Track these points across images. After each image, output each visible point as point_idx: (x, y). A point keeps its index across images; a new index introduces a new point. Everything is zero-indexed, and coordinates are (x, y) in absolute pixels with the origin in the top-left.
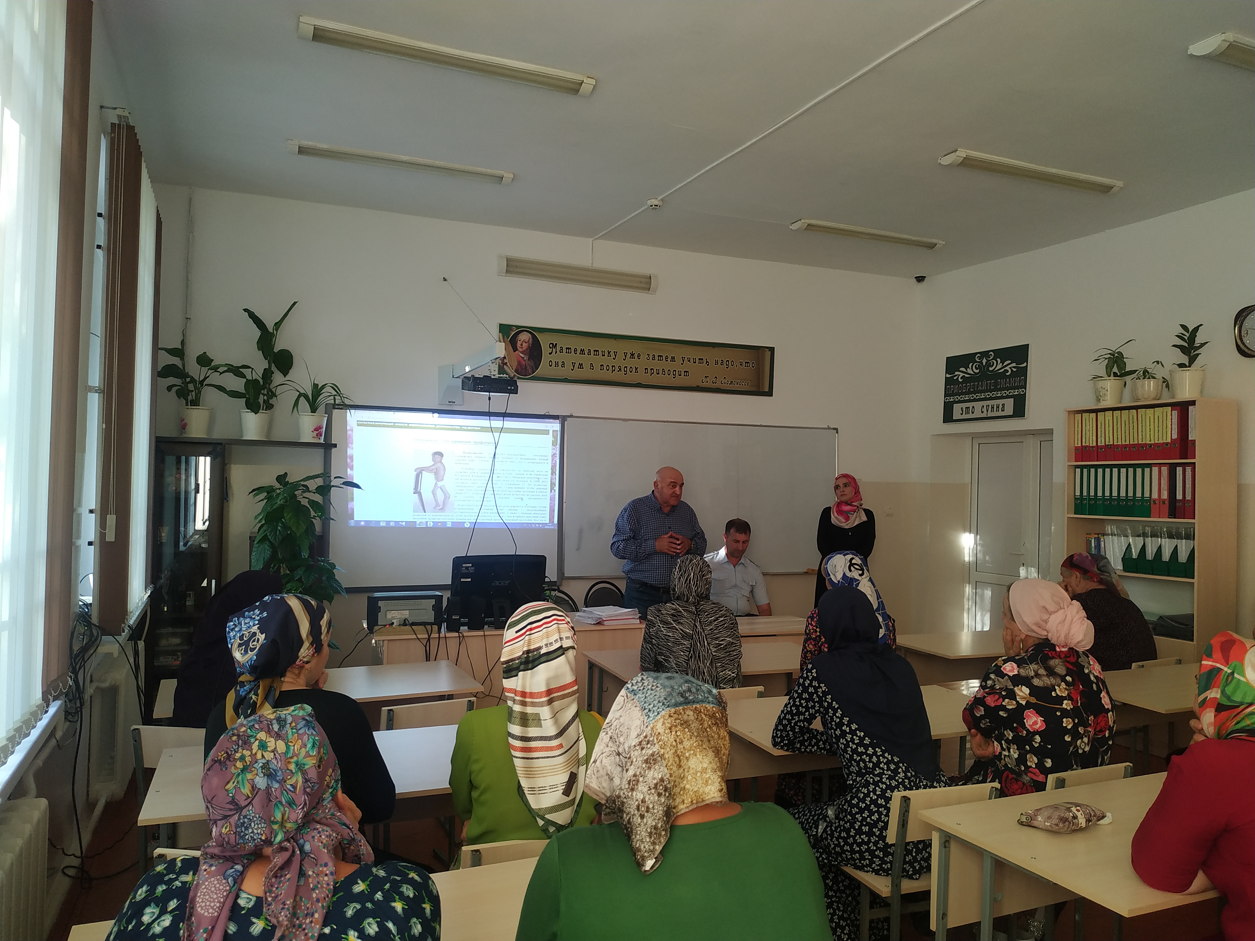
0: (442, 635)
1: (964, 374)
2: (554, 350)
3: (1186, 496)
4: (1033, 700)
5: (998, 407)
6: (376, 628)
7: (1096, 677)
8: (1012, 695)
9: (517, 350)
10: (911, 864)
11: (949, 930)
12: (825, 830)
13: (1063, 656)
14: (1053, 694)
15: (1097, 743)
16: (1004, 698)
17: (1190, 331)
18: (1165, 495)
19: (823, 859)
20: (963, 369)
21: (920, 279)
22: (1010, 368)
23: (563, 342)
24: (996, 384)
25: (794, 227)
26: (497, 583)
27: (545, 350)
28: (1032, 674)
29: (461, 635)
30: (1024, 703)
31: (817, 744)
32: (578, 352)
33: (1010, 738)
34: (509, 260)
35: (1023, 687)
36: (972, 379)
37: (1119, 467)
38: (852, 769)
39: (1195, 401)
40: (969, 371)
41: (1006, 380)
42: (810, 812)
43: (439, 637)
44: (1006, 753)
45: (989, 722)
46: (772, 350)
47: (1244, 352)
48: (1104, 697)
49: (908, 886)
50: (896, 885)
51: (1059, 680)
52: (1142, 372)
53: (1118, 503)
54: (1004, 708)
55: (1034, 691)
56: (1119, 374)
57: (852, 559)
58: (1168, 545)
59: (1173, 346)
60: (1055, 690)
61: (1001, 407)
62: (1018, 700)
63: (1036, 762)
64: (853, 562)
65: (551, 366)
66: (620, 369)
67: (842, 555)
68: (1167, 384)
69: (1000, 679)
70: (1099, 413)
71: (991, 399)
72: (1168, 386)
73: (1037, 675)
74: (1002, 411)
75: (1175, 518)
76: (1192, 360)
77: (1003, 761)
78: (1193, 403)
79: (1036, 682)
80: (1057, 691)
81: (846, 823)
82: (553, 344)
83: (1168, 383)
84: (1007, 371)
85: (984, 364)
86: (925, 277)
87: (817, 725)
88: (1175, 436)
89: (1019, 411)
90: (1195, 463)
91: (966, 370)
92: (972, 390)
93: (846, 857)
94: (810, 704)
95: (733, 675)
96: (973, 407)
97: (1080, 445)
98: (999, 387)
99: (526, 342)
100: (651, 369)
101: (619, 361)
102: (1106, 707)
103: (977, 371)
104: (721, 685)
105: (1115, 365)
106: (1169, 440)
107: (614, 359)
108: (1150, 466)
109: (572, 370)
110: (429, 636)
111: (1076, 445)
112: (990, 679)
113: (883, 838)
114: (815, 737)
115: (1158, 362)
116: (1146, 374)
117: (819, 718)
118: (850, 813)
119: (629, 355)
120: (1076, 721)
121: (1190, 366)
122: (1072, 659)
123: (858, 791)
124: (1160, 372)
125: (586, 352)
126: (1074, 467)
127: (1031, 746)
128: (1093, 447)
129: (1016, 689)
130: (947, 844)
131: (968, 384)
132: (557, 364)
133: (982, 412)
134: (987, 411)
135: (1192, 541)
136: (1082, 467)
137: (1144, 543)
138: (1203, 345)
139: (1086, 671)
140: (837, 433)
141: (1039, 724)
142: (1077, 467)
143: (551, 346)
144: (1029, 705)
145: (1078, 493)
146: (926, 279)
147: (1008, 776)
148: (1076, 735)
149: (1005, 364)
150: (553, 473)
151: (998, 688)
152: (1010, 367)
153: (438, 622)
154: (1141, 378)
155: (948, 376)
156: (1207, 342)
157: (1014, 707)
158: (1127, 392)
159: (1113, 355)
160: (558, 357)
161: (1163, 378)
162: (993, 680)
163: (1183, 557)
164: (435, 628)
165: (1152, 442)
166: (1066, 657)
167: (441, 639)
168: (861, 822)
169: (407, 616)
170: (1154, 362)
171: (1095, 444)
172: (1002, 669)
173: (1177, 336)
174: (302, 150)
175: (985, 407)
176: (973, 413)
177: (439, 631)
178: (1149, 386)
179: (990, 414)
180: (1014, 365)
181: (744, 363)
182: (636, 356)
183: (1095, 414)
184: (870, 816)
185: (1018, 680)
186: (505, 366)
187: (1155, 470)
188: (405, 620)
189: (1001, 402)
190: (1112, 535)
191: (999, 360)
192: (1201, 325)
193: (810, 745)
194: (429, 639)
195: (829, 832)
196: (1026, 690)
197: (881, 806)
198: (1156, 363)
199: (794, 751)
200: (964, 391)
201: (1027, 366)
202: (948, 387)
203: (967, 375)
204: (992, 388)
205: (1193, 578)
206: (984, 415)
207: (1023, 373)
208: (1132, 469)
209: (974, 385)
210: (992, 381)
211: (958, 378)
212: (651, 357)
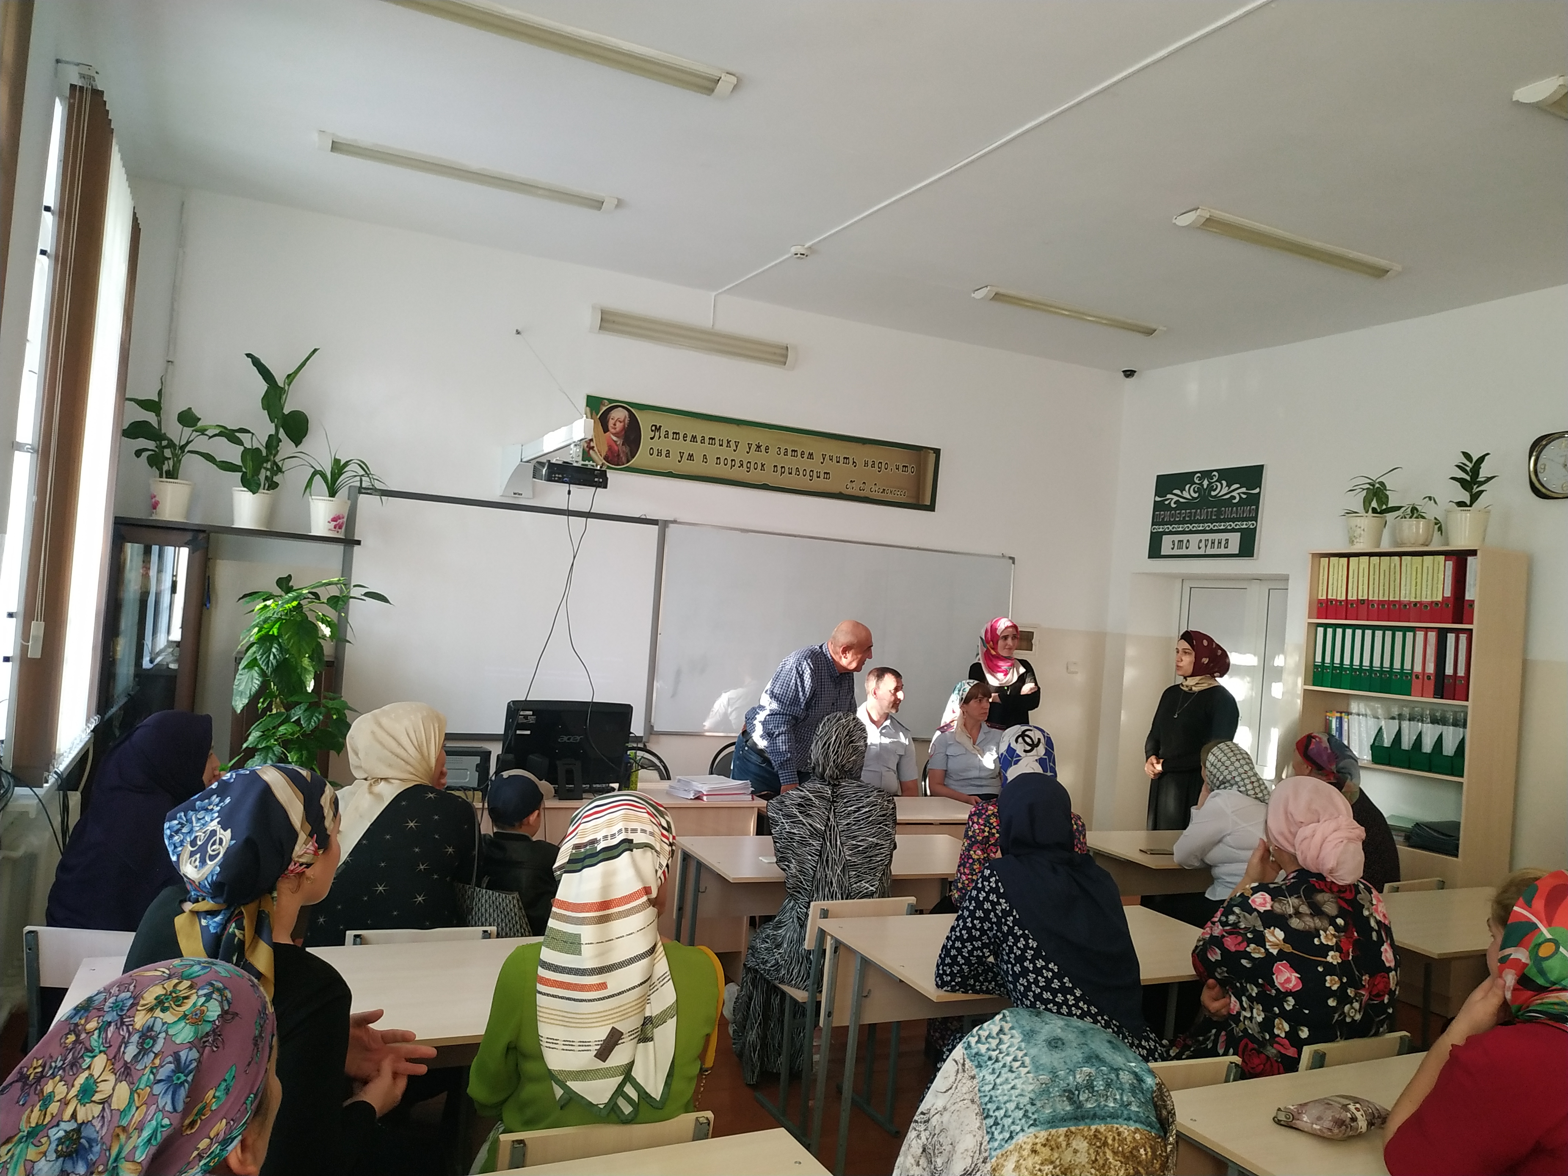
1: (1177, 498)
3: (1458, 672)
5: (1220, 543)
8: (1260, 940)
9: (608, 431)
14: (1316, 941)
17: (1474, 460)
18: (1431, 668)
20: (1177, 492)
21: (1129, 374)
22: (1239, 494)
23: (669, 424)
24: (1219, 513)
25: (979, 295)
26: (565, 738)
27: (646, 433)
28: (1291, 911)
32: (689, 439)
33: (1254, 995)
34: (603, 312)
35: (1277, 930)
36: (1189, 505)
37: (1374, 628)
39: (1475, 551)
40: (1186, 494)
41: (1232, 510)
44: (1248, 1015)
46: (937, 452)
47: (1539, 491)
52: (1409, 510)
53: (1370, 675)
54: (1247, 956)
55: (1291, 935)
56: (1379, 510)
58: (1430, 734)
59: (1452, 478)
61: (1223, 542)
65: (651, 455)
66: (742, 465)
68: (1439, 526)
70: (1351, 559)
71: (1212, 531)
72: (1440, 529)
73: (1297, 914)
74: (1225, 548)
75: (1442, 698)
76: (1475, 497)
77: (1241, 1024)
78: (1474, 553)
79: (1295, 923)
82: (656, 426)
83: (1441, 526)
84: (1234, 498)
85: (1205, 487)
86: (1135, 372)
88: (1448, 594)
89: (1247, 549)
90: (1471, 630)
91: (1182, 492)
92: (1187, 519)
96: (1188, 541)
97: (1324, 597)
98: (1222, 517)
99: (620, 422)
100: (782, 467)
101: (741, 455)
103: (1196, 495)
105: (1375, 498)
106: (1440, 599)
107: (735, 451)
108: (1413, 629)
109: (679, 462)
111: (1320, 598)
115: (1430, 498)
116: (1414, 512)
119: (754, 447)
121: (1471, 506)
124: (1431, 511)
125: (699, 439)
126: (1315, 625)
127: (1281, 1008)
128: (1341, 601)
131: (1183, 511)
132: (659, 453)
133: (1199, 548)
134: (1206, 546)
135: (1461, 730)
136: (1325, 626)
137: (1400, 728)
138: (1489, 479)
140: (1014, 563)
142: (1319, 625)
143: (654, 428)
145: (1319, 659)
146: (1136, 374)
147: (1246, 1045)
148: (1343, 998)
149: (1231, 489)
151: (1243, 926)
152: (1238, 492)
154: (1408, 517)
155: (1158, 499)
156: (1494, 477)
158: (1387, 533)
159: (1373, 485)
160: (661, 444)
161: (1436, 519)
162: (1237, 915)
163: (1449, 749)
165: (1418, 600)
170: (1425, 498)
171: (1344, 598)
172: (1250, 901)
173: (1457, 466)
174: (336, 146)
175: (1203, 542)
176: (1187, 548)
178: (1418, 528)
179: (1210, 551)
180: (1244, 490)
181: (901, 467)
182: (763, 448)
183: (1346, 559)
186: (591, 451)
187: (1420, 635)
189: (1223, 536)
190: (1359, 715)
191: (1224, 483)
192: (1488, 454)
196: (1280, 934)
198: (1427, 499)
200: (1177, 519)
201: (1259, 493)
202: (1157, 513)
203: (1182, 500)
204: (1214, 517)
205: (1462, 776)
206: (1201, 552)
207: (1254, 501)
208: (1390, 632)
209: (1190, 513)
210: (1215, 509)
211: (1170, 503)
212: (783, 451)
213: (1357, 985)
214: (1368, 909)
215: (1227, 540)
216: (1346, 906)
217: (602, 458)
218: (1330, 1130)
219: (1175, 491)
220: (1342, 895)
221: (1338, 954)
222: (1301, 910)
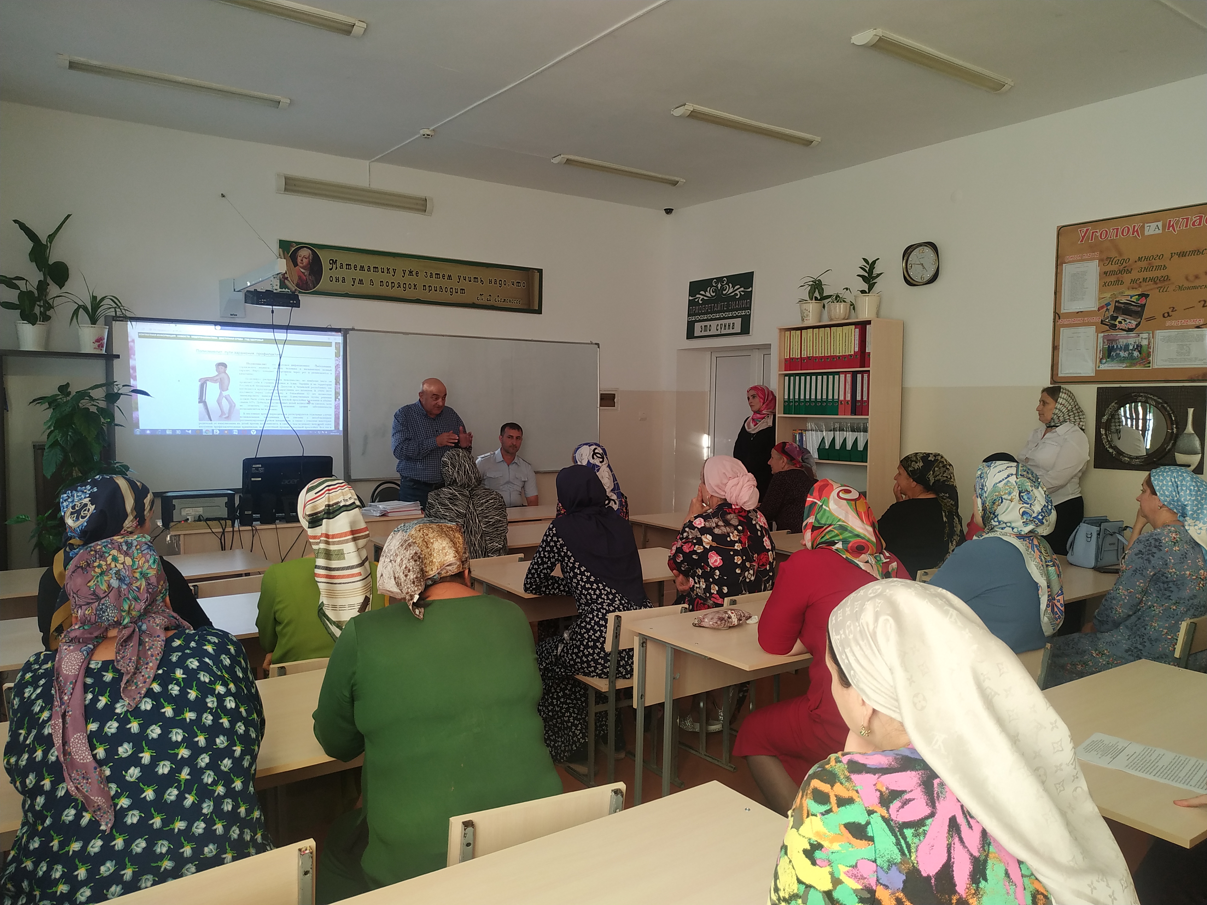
0: (236, 528)
1: (702, 297)
2: (334, 266)
3: (863, 398)
4: (714, 544)
5: (729, 326)
6: (172, 524)
7: (761, 526)
8: (700, 542)
9: (298, 265)
10: (624, 667)
11: (645, 707)
12: (563, 650)
13: (737, 511)
14: (728, 539)
15: (760, 574)
16: (695, 544)
17: (870, 263)
18: (849, 397)
19: (562, 672)
20: (702, 292)
21: (669, 211)
22: (739, 292)
23: (343, 258)
24: (728, 305)
25: (555, 161)
26: (286, 482)
27: (326, 265)
28: (714, 525)
29: (254, 528)
30: (708, 547)
31: (558, 587)
32: (358, 269)
33: (700, 574)
34: (287, 179)
35: (708, 535)
36: (710, 301)
37: (817, 374)
38: (582, 601)
39: (870, 321)
40: (708, 294)
41: (736, 303)
42: (553, 641)
43: (233, 530)
44: (698, 586)
45: (687, 565)
46: (540, 271)
47: (908, 281)
48: (766, 540)
49: (621, 684)
50: (612, 683)
51: (732, 529)
52: (835, 297)
53: (816, 404)
54: (695, 552)
55: (715, 538)
56: (819, 298)
57: (596, 449)
58: (850, 437)
59: (858, 275)
60: (730, 536)
61: (731, 325)
63: (717, 589)
64: (596, 451)
65: (331, 281)
66: (400, 286)
67: (587, 446)
69: (692, 531)
70: (803, 331)
71: (724, 318)
72: (853, 308)
73: (717, 526)
74: (733, 329)
75: (855, 415)
76: (871, 288)
77: (695, 591)
79: (717, 531)
80: (731, 537)
81: (577, 642)
82: (333, 260)
83: (854, 306)
84: (737, 295)
85: (719, 288)
86: (673, 210)
87: (557, 572)
88: (857, 349)
89: (745, 330)
90: (870, 371)
91: (705, 293)
92: (709, 311)
93: (578, 668)
94: (552, 555)
96: (710, 326)
97: (788, 357)
98: (730, 308)
100: (429, 286)
101: (398, 278)
102: (767, 548)
103: (714, 294)
104: (489, 554)
105: (817, 290)
106: (852, 353)
107: (393, 276)
108: (838, 373)
109: (353, 285)
110: (224, 530)
111: (785, 357)
112: (685, 531)
113: (603, 649)
114: (557, 582)
115: (847, 289)
116: (838, 298)
117: (558, 566)
118: (580, 634)
119: (407, 273)
120: (744, 558)
121: (869, 293)
123: (586, 616)
124: (848, 297)
125: (366, 268)
126: (784, 375)
127: (714, 579)
128: (798, 359)
129: (703, 537)
130: (644, 645)
131: (707, 306)
132: (337, 280)
133: (717, 330)
134: (721, 329)
135: (866, 434)
136: (789, 375)
137: (834, 436)
138: (878, 275)
139: (754, 522)
140: (599, 347)
142: (786, 375)
143: (331, 262)
144: (712, 548)
145: (786, 397)
147: (698, 603)
148: (744, 569)
149: (735, 289)
150: (337, 382)
152: (739, 291)
153: (232, 517)
154: (835, 301)
155: (691, 298)
156: (882, 273)
157: (702, 551)
158: (826, 312)
159: (815, 282)
160: (338, 273)
161: (851, 302)
163: (860, 446)
164: (229, 522)
165: (841, 354)
166: (739, 512)
167: (235, 533)
168: (588, 639)
169: (201, 513)
170: (844, 289)
171: (799, 356)
173: (860, 267)
174: (73, 65)
175: (719, 325)
176: (710, 330)
177: (233, 526)
178: (842, 308)
179: (723, 332)
180: (742, 289)
181: (515, 283)
182: (414, 273)
183: (800, 331)
184: (594, 634)
185: (704, 531)
186: (286, 281)
187: (840, 377)
188: (199, 517)
189: (731, 321)
190: (811, 430)
191: (730, 285)
192: (877, 259)
193: (553, 588)
194: (223, 533)
195: (566, 651)
196: (710, 537)
197: (602, 626)
199: (541, 594)
200: (703, 311)
201: (752, 291)
202: (691, 308)
203: (705, 298)
204: (725, 309)
205: (866, 462)
206: (719, 332)
207: (748, 296)
208: (826, 376)
209: (711, 306)
210: (725, 303)
211: (698, 300)
212: (429, 275)
214: (755, 520)
215: (733, 323)
216: (742, 519)
220: (740, 514)
221: (740, 544)
222: (719, 524)
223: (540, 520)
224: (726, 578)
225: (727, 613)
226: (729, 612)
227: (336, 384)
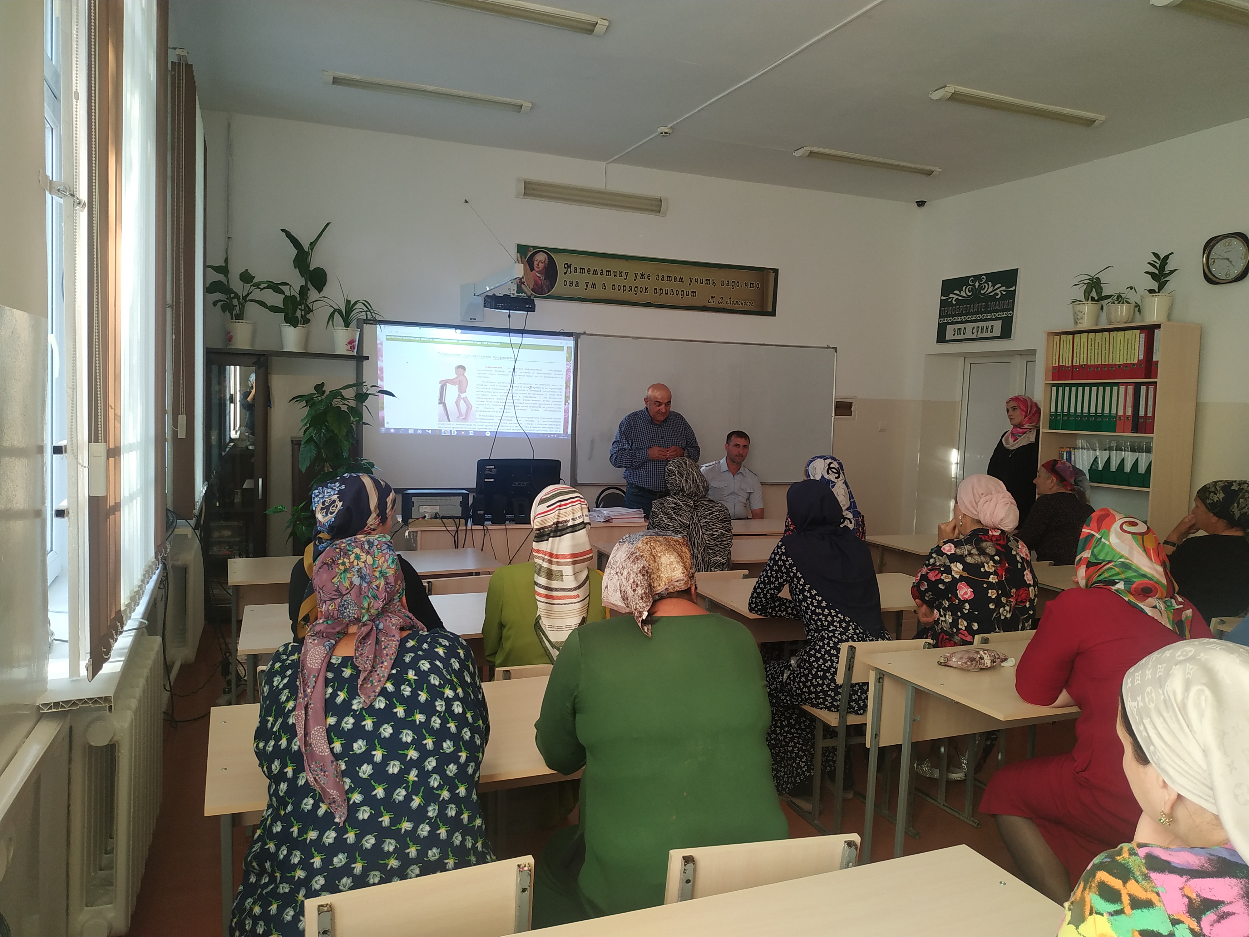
0: (469, 527)
1: (957, 297)
3: (1148, 413)
5: (987, 329)
6: (410, 520)
7: (1022, 558)
10: (856, 701)
11: (879, 748)
12: (789, 677)
13: (994, 539)
17: (1162, 258)
18: (1129, 412)
19: (787, 701)
20: (957, 292)
21: (921, 204)
22: (1000, 291)
23: (577, 262)
24: (987, 306)
25: (797, 154)
26: (517, 484)
27: (561, 269)
28: (966, 553)
29: (485, 528)
30: (957, 577)
31: (786, 610)
32: (591, 272)
33: (947, 606)
34: (527, 183)
35: (958, 563)
36: (965, 301)
37: (1091, 385)
38: (812, 627)
39: (1160, 325)
40: (963, 294)
41: (996, 303)
42: (778, 665)
43: (466, 530)
44: (943, 619)
46: (776, 271)
47: (1210, 279)
48: (1027, 574)
49: (853, 720)
50: (843, 718)
51: (988, 559)
52: (1116, 297)
53: (1088, 419)
55: (967, 567)
56: (1096, 298)
58: (1130, 458)
59: (1146, 272)
60: (984, 567)
61: (990, 328)
62: (953, 574)
64: (832, 465)
65: (565, 285)
66: (631, 289)
68: (1138, 308)
69: (940, 557)
70: (1075, 335)
71: (981, 320)
72: (1139, 311)
74: (991, 332)
75: (1137, 433)
76: (1161, 286)
77: (940, 626)
78: (1158, 326)
79: (969, 560)
80: (986, 567)
81: (805, 670)
82: (567, 264)
83: (1140, 308)
84: (997, 294)
85: (977, 287)
86: (925, 202)
87: (785, 593)
88: (1141, 357)
89: (1006, 333)
90: (1156, 382)
91: (960, 292)
92: (964, 312)
93: (805, 698)
94: (780, 575)
95: (723, 561)
96: (965, 328)
97: (1057, 365)
98: (989, 309)
99: (542, 263)
100: (660, 289)
101: (630, 282)
102: (1028, 582)
103: (970, 294)
104: (712, 569)
105: (1094, 289)
106: (1136, 361)
107: (625, 279)
108: (1117, 384)
109: (586, 290)
110: (457, 528)
111: (1054, 365)
112: (932, 557)
113: (833, 680)
114: (785, 604)
115: (1131, 288)
116: (1120, 299)
117: (786, 587)
118: (809, 662)
119: (639, 276)
121: (1159, 292)
122: (1002, 542)
123: (816, 644)
124: (1133, 297)
125: (599, 272)
126: (1050, 385)
127: (962, 612)
128: (1069, 367)
129: (952, 565)
130: (881, 680)
131: (961, 306)
132: (571, 284)
133: (973, 333)
134: (977, 332)
135: (1150, 455)
136: (1058, 386)
137: (1110, 456)
138: (1172, 272)
139: (1014, 553)
140: (836, 352)
141: (969, 594)
142: (1053, 385)
143: (566, 266)
145: (1053, 410)
146: (926, 204)
149: (996, 287)
150: (567, 387)
152: (1000, 290)
153: (465, 516)
154: (1116, 302)
155: (943, 298)
156: (1176, 269)
158: (1104, 314)
159: (1092, 281)
160: (572, 277)
161: (1136, 303)
163: (1142, 469)
164: (463, 521)
165: (1121, 363)
166: (997, 540)
167: (467, 532)
168: (817, 668)
169: (438, 511)
170: (1127, 288)
171: (1070, 364)
173: (1149, 263)
174: (336, 81)
175: (976, 328)
176: (964, 334)
177: (466, 525)
178: (1123, 310)
179: (980, 336)
180: (1004, 288)
181: (749, 284)
182: (646, 276)
183: (1072, 336)
184: (824, 664)
185: (954, 558)
186: (522, 285)
187: (1122, 388)
188: (436, 514)
189: (990, 324)
190: (1082, 449)
191: (990, 283)
192: (1172, 253)
193: (780, 610)
194: (457, 531)
195: (792, 678)
196: (960, 566)
197: (833, 655)
198: (1129, 289)
199: (767, 616)
200: (957, 313)
201: (1015, 290)
202: (943, 308)
203: (960, 298)
204: (983, 310)
205: (1149, 487)
206: (974, 336)
207: (1011, 296)
208: (1102, 388)
209: (966, 307)
210: (984, 304)
211: (952, 300)
212: (661, 277)
213: (1008, 596)
214: (1016, 550)
215: (992, 326)
216: (1000, 548)
217: (530, 290)
218: (966, 663)
219: (955, 292)
220: (998, 542)
221: (996, 577)
222: (972, 552)
223: (766, 535)
224: (976, 613)
225: (979, 654)
226: (982, 652)
227: (566, 388)
